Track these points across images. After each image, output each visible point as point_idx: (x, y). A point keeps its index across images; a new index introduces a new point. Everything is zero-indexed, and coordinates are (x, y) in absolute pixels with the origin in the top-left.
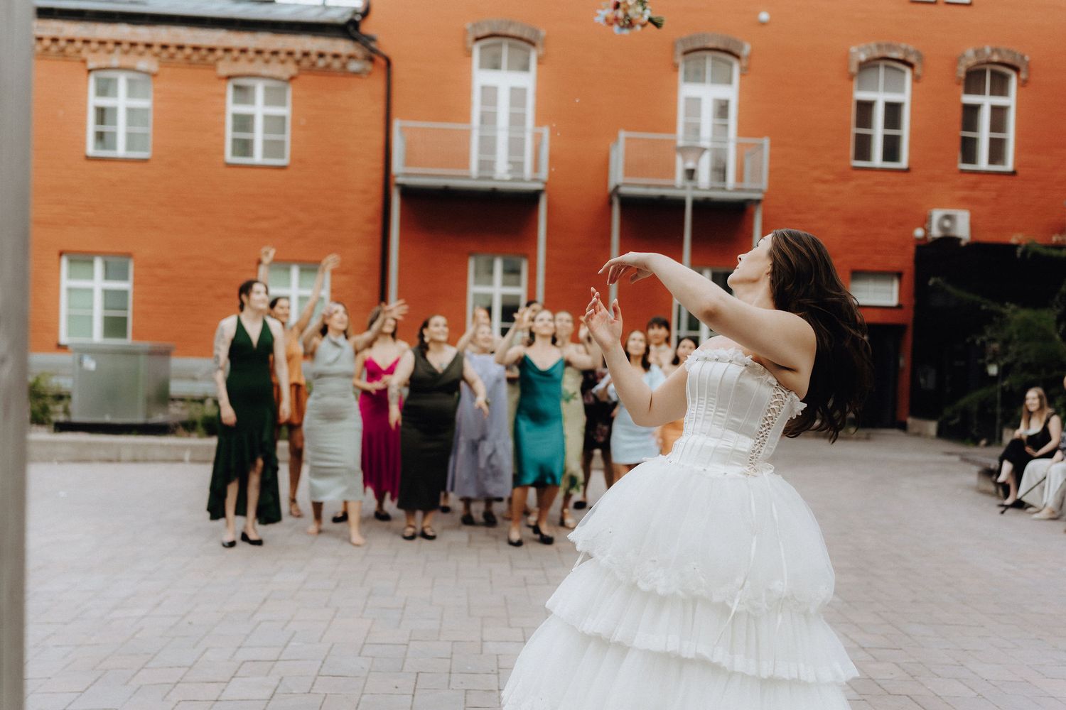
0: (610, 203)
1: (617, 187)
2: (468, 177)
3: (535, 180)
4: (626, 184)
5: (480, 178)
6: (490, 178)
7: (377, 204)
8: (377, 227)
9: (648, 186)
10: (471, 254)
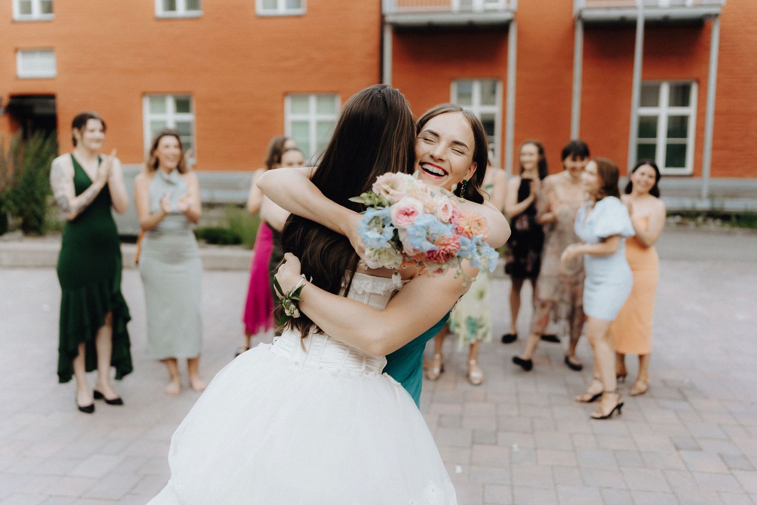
0: (573, 28)
1: (581, 11)
2: (449, 12)
3: (507, 10)
4: (588, 8)
5: (462, 12)
6: (470, 12)
7: (375, 42)
8: (374, 61)
9: (609, 8)
10: (452, 79)
